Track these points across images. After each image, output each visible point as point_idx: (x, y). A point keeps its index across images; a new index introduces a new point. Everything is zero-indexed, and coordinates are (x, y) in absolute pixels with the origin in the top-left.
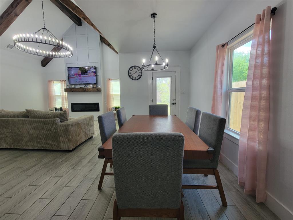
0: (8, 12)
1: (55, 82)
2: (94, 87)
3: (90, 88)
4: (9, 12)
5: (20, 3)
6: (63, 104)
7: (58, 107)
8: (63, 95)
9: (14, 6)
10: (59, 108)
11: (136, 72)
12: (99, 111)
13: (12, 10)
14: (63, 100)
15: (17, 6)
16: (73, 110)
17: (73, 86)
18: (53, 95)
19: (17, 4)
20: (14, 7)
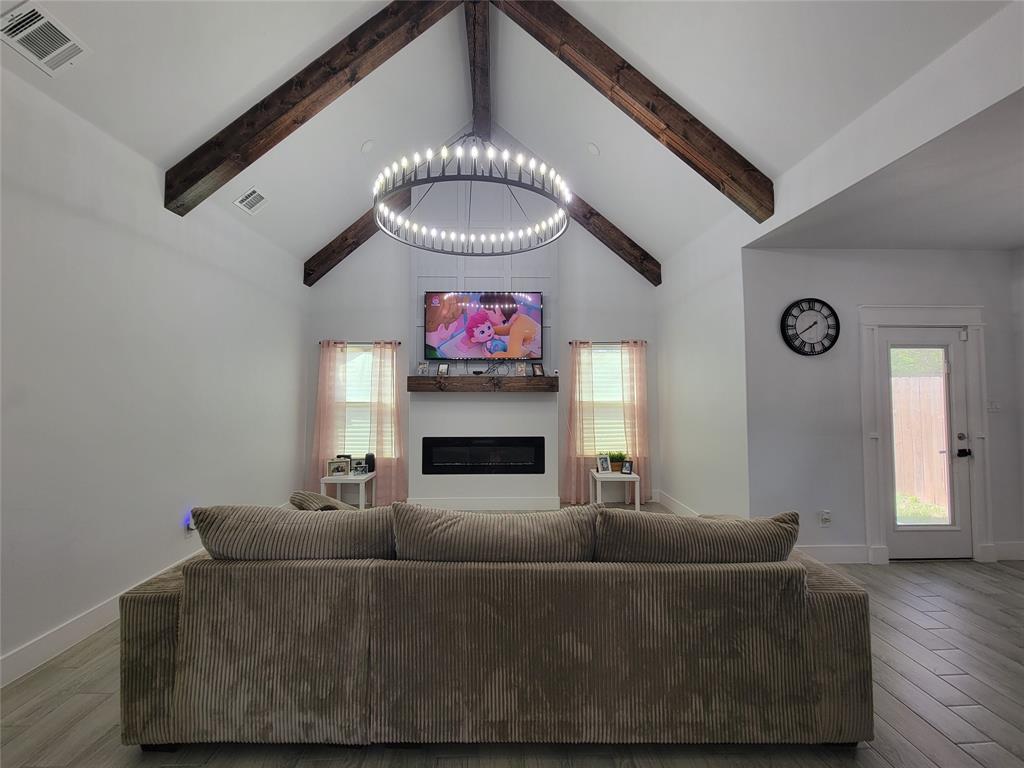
0: (328, 63)
1: (350, 349)
2: (535, 375)
3: (518, 379)
4: (337, 63)
5: (389, 34)
6: (380, 442)
7: (359, 453)
8: (380, 404)
9: (361, 45)
10: (364, 457)
11: (815, 323)
12: (543, 472)
13: (352, 57)
14: (380, 423)
15: (373, 43)
16: (429, 468)
17: (443, 367)
18: (336, 401)
19: (376, 38)
20: (361, 48)
